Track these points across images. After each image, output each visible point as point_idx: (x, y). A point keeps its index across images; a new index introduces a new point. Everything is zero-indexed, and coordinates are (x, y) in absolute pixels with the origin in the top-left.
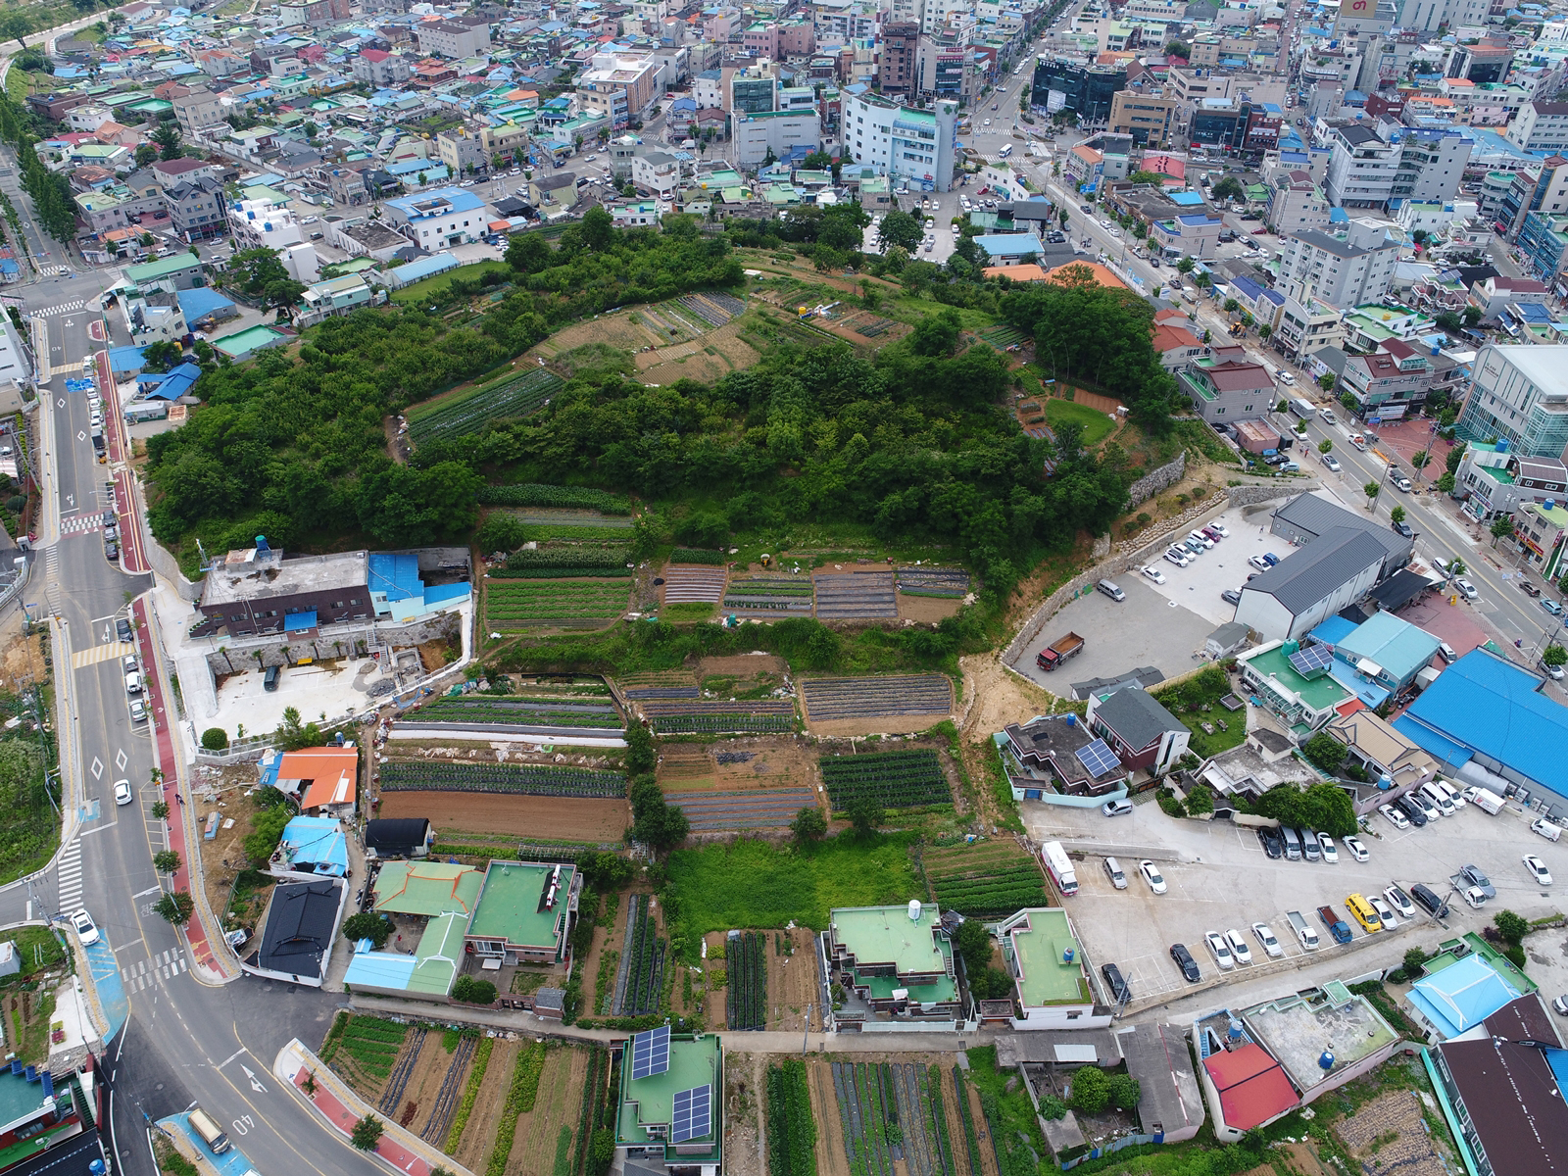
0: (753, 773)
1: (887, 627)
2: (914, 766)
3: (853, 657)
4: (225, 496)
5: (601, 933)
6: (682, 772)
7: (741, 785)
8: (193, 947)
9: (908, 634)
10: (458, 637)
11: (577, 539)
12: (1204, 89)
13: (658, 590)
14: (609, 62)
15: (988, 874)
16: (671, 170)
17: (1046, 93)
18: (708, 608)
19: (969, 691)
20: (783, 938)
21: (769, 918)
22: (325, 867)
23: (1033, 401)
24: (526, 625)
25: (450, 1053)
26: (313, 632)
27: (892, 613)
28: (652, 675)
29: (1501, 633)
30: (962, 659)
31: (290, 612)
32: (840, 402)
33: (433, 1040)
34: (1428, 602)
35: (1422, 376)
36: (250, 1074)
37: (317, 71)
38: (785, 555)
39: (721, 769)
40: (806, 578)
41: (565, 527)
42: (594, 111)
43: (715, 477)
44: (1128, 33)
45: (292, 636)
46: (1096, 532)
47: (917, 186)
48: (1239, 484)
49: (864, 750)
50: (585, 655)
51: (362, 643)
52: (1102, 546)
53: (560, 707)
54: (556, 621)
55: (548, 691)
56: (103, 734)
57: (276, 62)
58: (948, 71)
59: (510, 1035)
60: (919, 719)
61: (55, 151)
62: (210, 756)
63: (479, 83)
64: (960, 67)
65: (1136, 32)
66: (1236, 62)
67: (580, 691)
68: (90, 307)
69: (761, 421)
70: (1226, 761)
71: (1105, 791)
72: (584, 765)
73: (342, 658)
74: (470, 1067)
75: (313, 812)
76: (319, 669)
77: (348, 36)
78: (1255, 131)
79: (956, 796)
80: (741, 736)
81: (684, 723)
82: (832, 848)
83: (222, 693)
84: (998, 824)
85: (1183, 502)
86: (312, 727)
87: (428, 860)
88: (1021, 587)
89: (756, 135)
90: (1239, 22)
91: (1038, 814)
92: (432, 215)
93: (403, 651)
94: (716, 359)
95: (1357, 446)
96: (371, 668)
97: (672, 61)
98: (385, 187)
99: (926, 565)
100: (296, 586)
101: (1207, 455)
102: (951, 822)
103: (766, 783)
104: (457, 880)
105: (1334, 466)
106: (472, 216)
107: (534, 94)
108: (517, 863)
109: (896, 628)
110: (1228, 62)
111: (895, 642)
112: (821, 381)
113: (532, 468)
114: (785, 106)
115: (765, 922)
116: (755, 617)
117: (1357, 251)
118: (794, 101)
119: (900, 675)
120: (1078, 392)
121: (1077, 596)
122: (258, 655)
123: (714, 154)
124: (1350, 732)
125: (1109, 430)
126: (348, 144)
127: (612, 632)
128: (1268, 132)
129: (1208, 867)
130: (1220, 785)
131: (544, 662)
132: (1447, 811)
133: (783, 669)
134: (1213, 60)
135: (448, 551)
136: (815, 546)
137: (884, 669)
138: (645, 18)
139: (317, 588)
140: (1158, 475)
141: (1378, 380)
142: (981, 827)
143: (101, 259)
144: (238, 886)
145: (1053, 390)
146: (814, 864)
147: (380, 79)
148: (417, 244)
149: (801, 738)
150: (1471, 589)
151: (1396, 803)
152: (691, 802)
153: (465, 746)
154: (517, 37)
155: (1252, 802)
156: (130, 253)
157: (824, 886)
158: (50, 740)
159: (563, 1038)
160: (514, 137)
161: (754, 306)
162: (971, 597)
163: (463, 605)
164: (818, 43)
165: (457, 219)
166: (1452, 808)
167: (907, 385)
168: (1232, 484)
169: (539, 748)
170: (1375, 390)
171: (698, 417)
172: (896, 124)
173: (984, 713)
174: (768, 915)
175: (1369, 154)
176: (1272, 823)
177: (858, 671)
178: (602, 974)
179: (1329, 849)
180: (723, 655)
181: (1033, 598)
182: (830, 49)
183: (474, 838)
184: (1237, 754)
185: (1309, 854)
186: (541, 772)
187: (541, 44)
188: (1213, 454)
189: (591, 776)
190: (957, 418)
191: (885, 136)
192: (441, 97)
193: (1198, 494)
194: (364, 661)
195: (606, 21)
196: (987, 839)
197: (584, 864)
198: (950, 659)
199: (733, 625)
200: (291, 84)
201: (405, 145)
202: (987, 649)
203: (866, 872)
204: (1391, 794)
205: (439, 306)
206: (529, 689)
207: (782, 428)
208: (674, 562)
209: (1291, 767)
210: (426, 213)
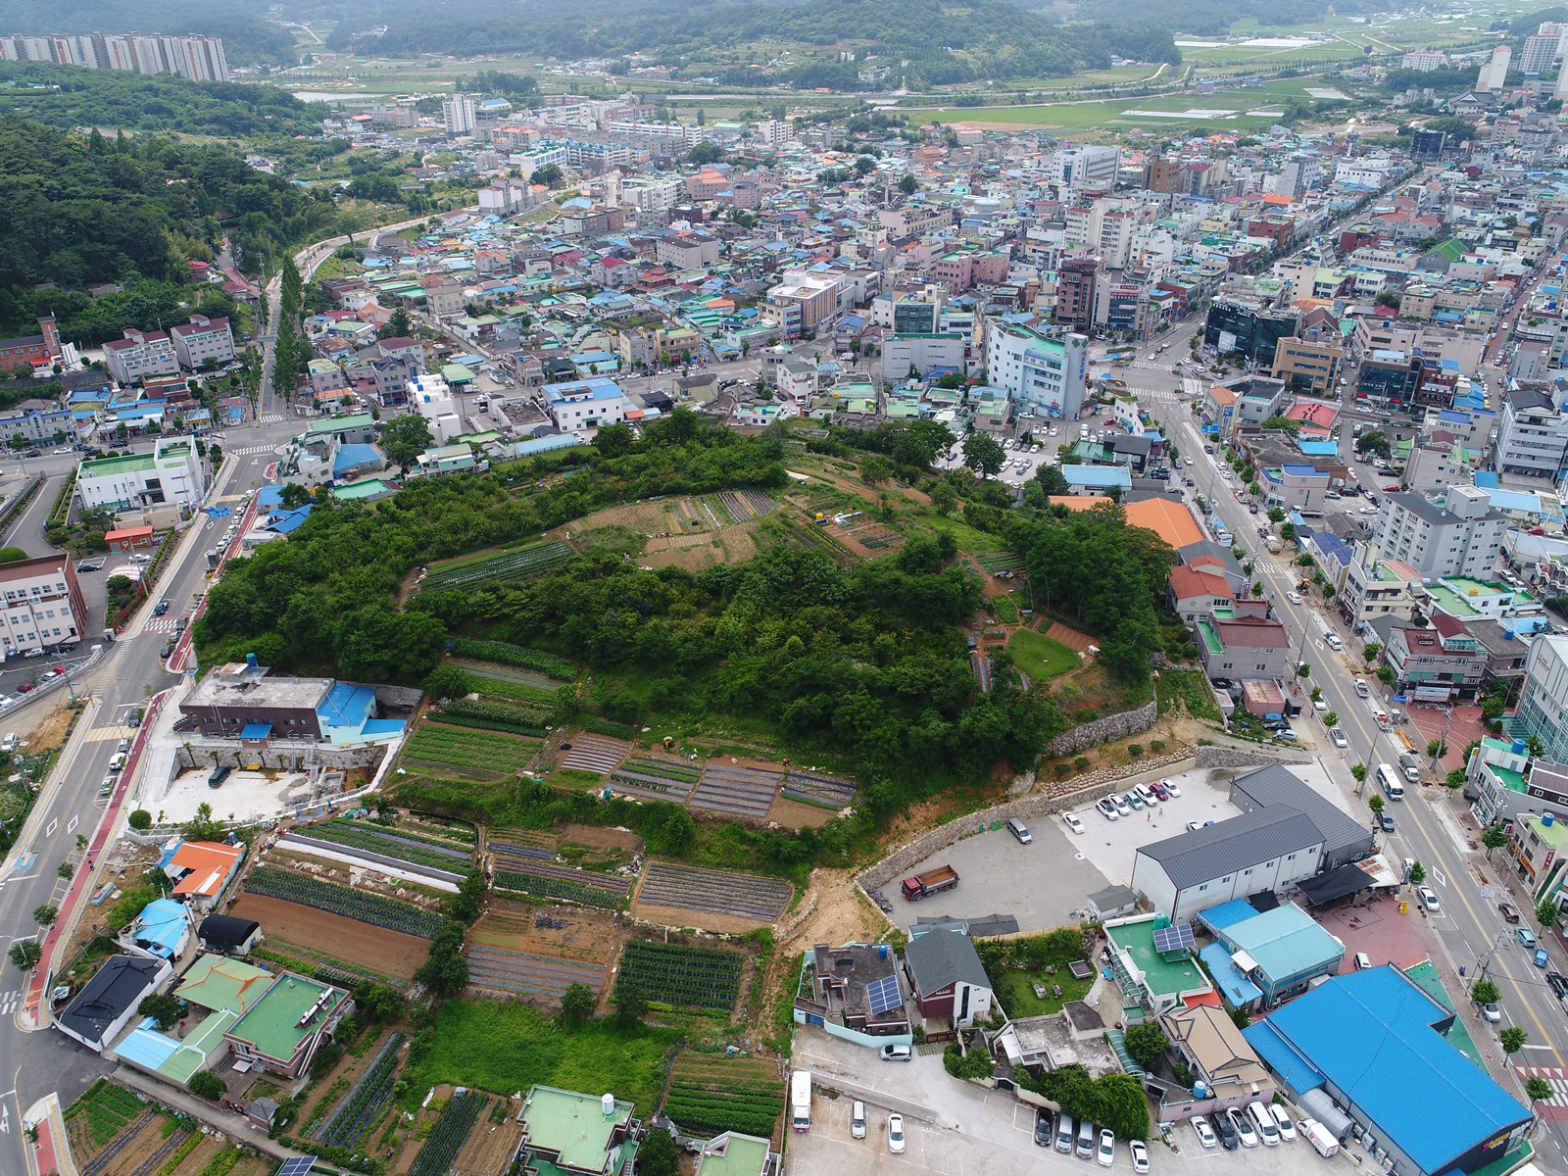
0: (561, 941)
1: (751, 826)
2: (715, 966)
3: (708, 849)
4: (248, 615)
5: (348, 1061)
6: (500, 927)
7: (544, 950)
8: (29, 993)
9: (768, 836)
10: (376, 770)
11: (514, 697)
12: (1388, 341)
13: (562, 754)
14: (797, 280)
15: (728, 1090)
16: (809, 378)
17: (1218, 335)
18: (595, 778)
19: (806, 905)
20: (504, 1106)
21: (501, 1083)
22: (158, 947)
23: (1002, 629)
24: (430, 767)
25: (164, 1138)
26: (263, 743)
27: (762, 813)
28: (520, 832)
29: (1448, 955)
30: (816, 871)
31: (250, 722)
32: (799, 604)
33: (158, 1121)
34: (1375, 906)
35: (1471, 659)
36: (5, 1114)
37: (563, 272)
38: (691, 740)
39: (534, 932)
40: (699, 766)
41: (510, 684)
42: (768, 322)
43: (655, 658)
44: (1338, 281)
45: (246, 744)
46: (1019, 770)
47: (1044, 412)
48: (1209, 743)
49: (676, 941)
50: (469, 802)
51: (300, 760)
52: (1023, 783)
53: (426, 846)
54: (458, 767)
55: (425, 829)
56: (73, 799)
57: (531, 263)
58: (1122, 307)
59: (218, 1135)
60: (741, 921)
61: (318, 324)
62: (136, 835)
63: (693, 290)
64: (1134, 303)
65: (1350, 280)
66: (1452, 316)
67: (450, 835)
68: (277, 451)
69: (717, 613)
70: (1029, 1028)
71: (888, 1032)
72: (418, 903)
73: (283, 770)
74: (171, 1157)
75: (181, 898)
76: (262, 776)
77: (606, 244)
78: (1427, 387)
79: (739, 1004)
80: (566, 904)
81: (523, 881)
82: (594, 1030)
83: (178, 783)
84: (766, 1043)
85: (1136, 752)
86: (221, 825)
87: (244, 961)
88: (912, 810)
89: (899, 354)
90: (1472, 277)
91: (813, 1041)
92: (573, 400)
93: (333, 773)
94: (719, 552)
95: (1382, 723)
96: (301, 783)
97: (862, 282)
98: (560, 371)
99: (821, 773)
100: (263, 700)
101: (1189, 708)
102: (718, 1030)
103: (567, 953)
104: (248, 984)
105: (1340, 742)
106: (610, 405)
107: (732, 303)
108: (311, 980)
109: (761, 827)
110: (1442, 315)
111: (754, 842)
112: (788, 583)
113: (505, 629)
114: (944, 329)
115: (493, 1086)
116: (631, 794)
117: (1452, 518)
118: (952, 325)
119: (748, 875)
120: (1055, 625)
121: (982, 830)
122: (214, 754)
123: (862, 369)
124: (1184, 1028)
125: (1070, 668)
126: (551, 334)
127: (501, 786)
128: (1442, 389)
129: (965, 1138)
130: (1013, 1052)
131: (433, 802)
132: (1268, 1139)
133: (638, 848)
134: (1425, 313)
135: (407, 690)
136: (721, 737)
137: (734, 866)
138: (862, 242)
139: (279, 705)
140: (1117, 721)
141: (1416, 656)
142: (747, 1042)
143: (308, 413)
144: (90, 949)
145: (1029, 621)
146: (571, 1041)
147: (610, 283)
148: (556, 423)
149: (621, 916)
150: (1432, 900)
151: (1212, 1118)
152: (491, 957)
153: (329, 865)
154: (744, 253)
155: (1037, 1077)
156: (332, 410)
157: (568, 1064)
158: (33, 797)
159: (258, 1150)
160: (685, 339)
161: (782, 507)
162: (847, 811)
163: (393, 739)
164: (1009, 273)
165: (596, 407)
166: (1276, 1137)
167: (870, 597)
168: (1201, 743)
169: (387, 880)
170: (1412, 667)
171: (668, 601)
172: (1027, 353)
173: (813, 929)
174: (501, 1081)
175: (1535, 420)
176: (1054, 1106)
177: (708, 864)
178: (326, 1099)
179: (1107, 1150)
180: (590, 824)
181: (924, 824)
182: (1016, 279)
183: (293, 950)
184: (1046, 1023)
185: (1080, 1149)
186: (377, 901)
187: (757, 261)
188: (1195, 710)
189: (418, 914)
190: (908, 635)
191: (1017, 362)
192: (653, 301)
193: (1157, 748)
194: (301, 775)
195: (829, 244)
196: (749, 1056)
197: (360, 993)
198: (800, 869)
199: (608, 798)
200: (535, 282)
201: (594, 339)
202: (845, 866)
203: (613, 1060)
204: (1207, 1106)
205: (516, 478)
206: (410, 825)
207: (730, 622)
208: (589, 731)
209: (1097, 1050)
210: (568, 399)
